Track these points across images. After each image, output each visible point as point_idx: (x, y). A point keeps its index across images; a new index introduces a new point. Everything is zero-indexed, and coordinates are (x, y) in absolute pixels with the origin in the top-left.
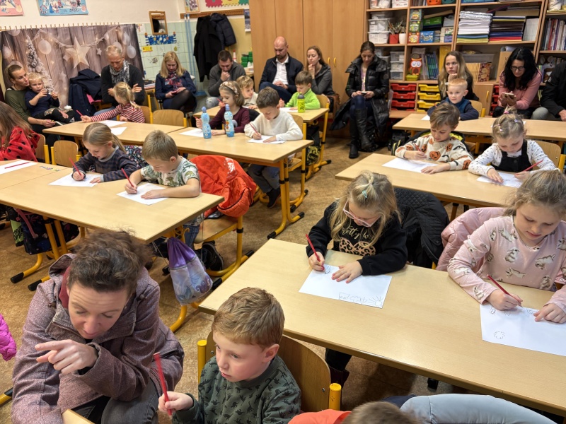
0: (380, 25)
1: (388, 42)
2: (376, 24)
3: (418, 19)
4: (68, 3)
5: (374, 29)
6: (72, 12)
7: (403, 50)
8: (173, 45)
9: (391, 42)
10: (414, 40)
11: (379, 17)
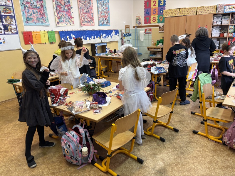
0: (216, 30)
1: (220, 36)
2: (215, 30)
3: (233, 28)
4: (105, 22)
5: (214, 31)
6: (106, 25)
7: (226, 39)
8: (130, 37)
9: (221, 36)
10: (230, 35)
11: (216, 28)
